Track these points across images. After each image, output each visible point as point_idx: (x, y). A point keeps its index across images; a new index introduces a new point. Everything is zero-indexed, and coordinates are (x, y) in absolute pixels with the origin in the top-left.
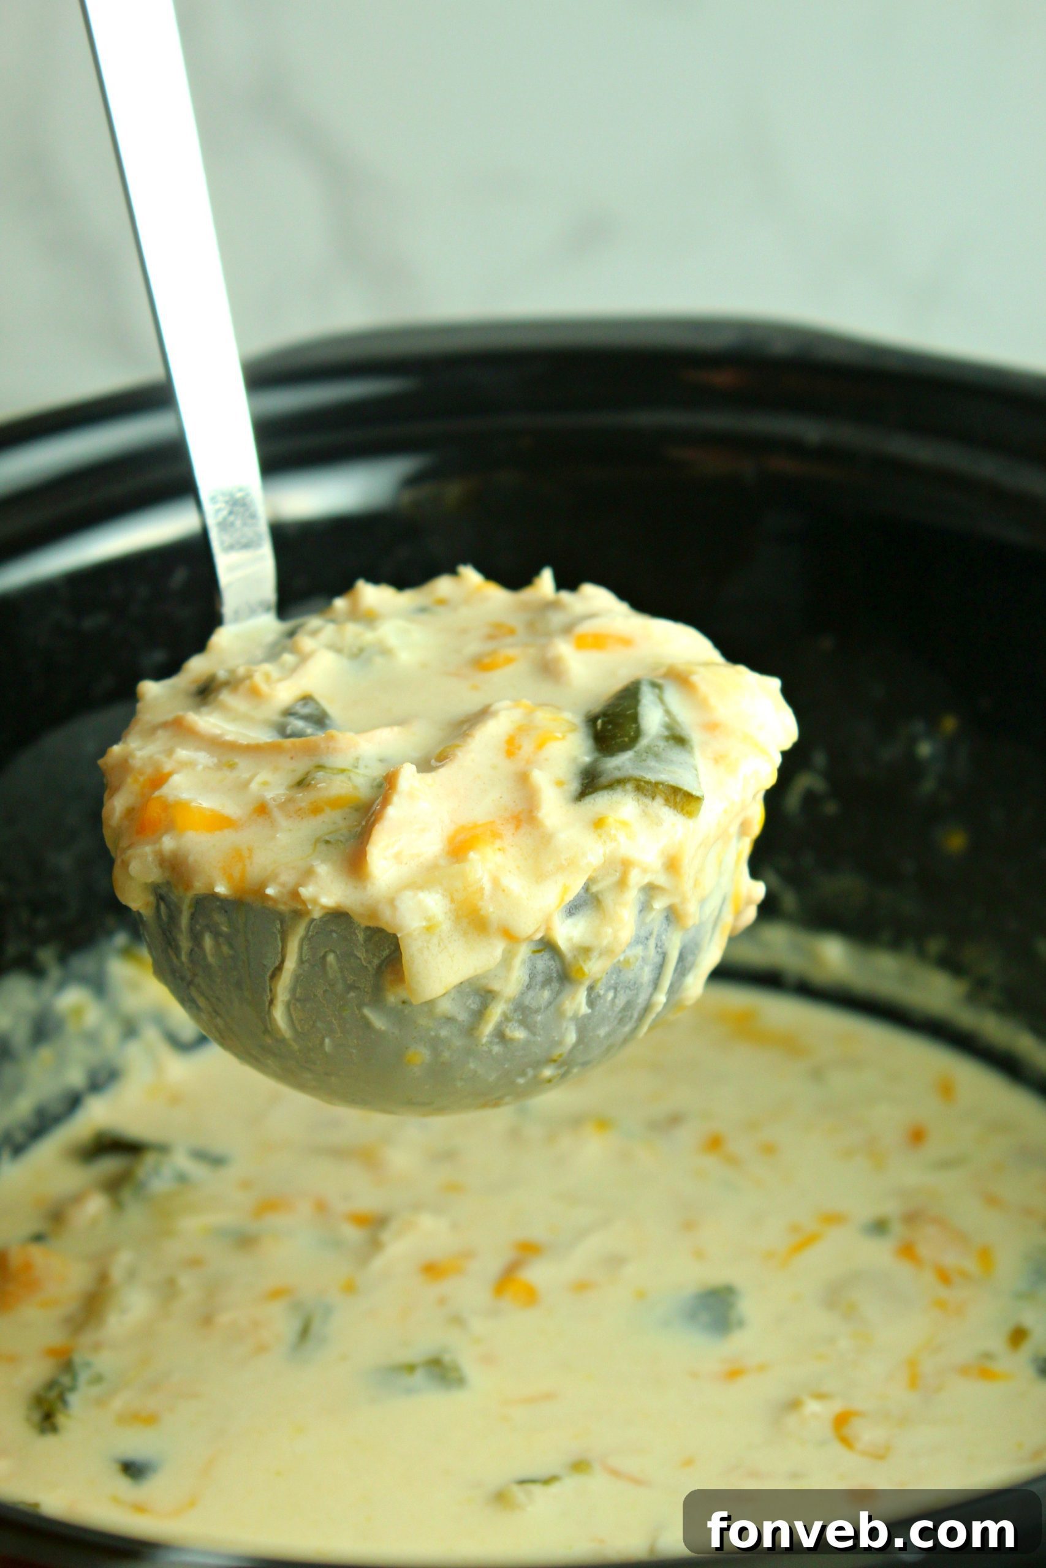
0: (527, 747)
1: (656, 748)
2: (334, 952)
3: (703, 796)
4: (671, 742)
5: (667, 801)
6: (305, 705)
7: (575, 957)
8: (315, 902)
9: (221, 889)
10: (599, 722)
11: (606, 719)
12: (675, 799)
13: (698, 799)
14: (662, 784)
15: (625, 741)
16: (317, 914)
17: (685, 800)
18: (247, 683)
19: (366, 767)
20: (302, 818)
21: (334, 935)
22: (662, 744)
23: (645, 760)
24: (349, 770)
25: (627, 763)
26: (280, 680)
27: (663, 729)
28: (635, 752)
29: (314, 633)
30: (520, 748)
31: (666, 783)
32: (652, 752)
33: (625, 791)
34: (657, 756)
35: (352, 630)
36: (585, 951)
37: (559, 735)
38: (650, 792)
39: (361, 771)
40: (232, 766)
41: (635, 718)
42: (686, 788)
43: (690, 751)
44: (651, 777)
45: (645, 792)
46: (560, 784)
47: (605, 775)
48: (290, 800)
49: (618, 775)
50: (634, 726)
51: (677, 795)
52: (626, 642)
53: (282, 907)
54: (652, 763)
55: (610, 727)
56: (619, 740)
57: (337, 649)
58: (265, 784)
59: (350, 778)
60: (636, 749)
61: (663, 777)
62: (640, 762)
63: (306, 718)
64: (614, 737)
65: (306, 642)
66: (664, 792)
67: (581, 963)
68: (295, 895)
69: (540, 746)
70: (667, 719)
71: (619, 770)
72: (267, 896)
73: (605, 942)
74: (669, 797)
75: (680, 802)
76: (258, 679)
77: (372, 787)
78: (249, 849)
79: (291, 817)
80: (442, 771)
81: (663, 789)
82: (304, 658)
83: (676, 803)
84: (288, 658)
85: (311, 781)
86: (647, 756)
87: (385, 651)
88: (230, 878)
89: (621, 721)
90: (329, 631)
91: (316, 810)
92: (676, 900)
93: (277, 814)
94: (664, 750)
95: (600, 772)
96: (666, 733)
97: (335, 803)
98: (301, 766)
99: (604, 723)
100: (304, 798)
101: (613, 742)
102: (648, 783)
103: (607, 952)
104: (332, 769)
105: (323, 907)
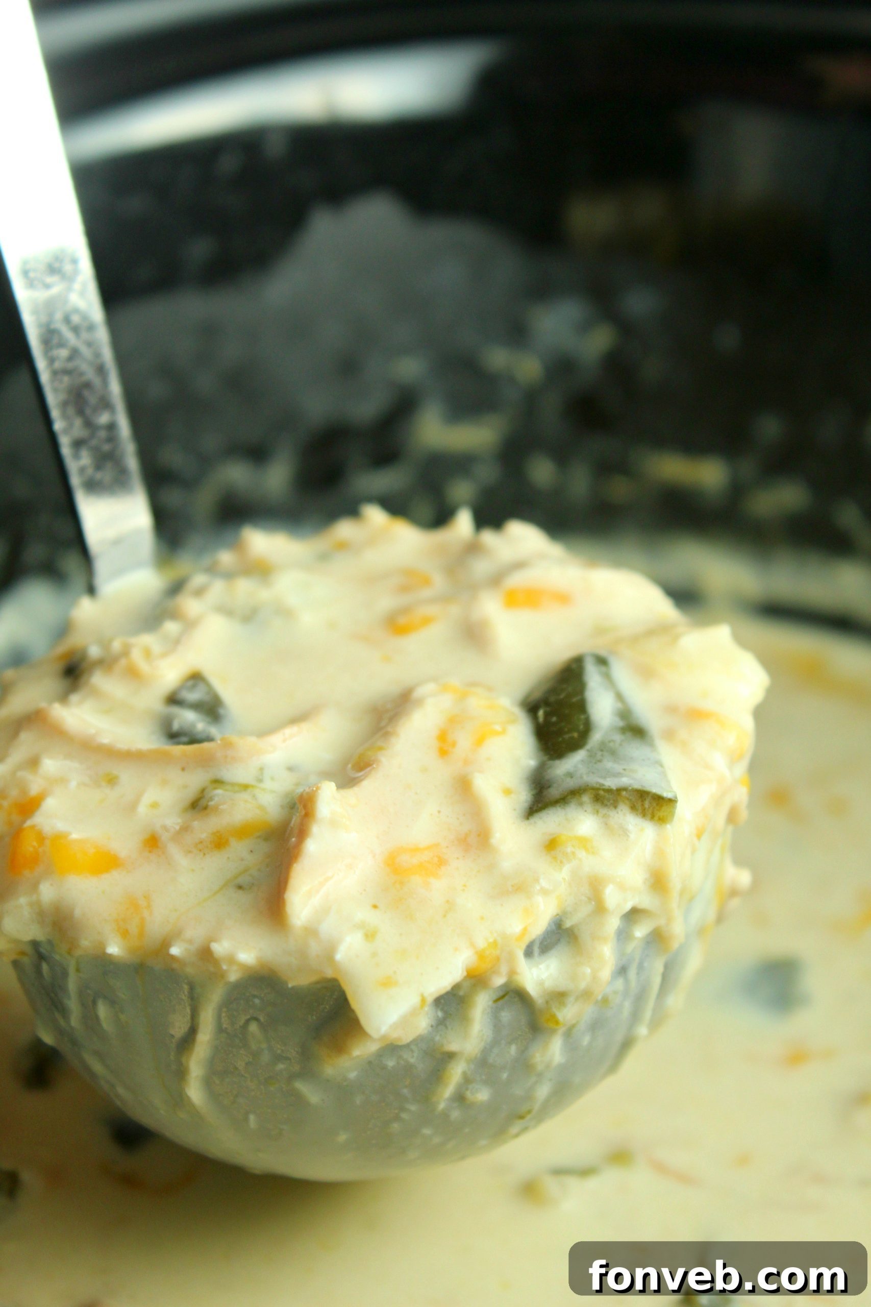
0: (463, 741)
1: (611, 744)
2: (256, 1019)
3: (676, 798)
4: (629, 734)
5: (633, 808)
6: (194, 687)
7: (547, 1002)
8: (231, 960)
9: (114, 949)
10: (541, 713)
11: (548, 709)
12: (643, 805)
13: (672, 802)
14: (625, 789)
15: (573, 737)
16: (233, 976)
17: (655, 805)
18: (123, 662)
19: (272, 779)
20: (204, 854)
21: (257, 1001)
22: (618, 737)
23: (600, 761)
24: (253, 786)
25: (580, 766)
26: (164, 655)
27: (617, 719)
28: (588, 750)
29: (199, 592)
30: (454, 744)
31: (630, 788)
32: (607, 749)
33: (581, 804)
34: (613, 753)
35: (244, 587)
36: (559, 997)
37: (498, 728)
38: (612, 802)
39: (268, 784)
40: (112, 781)
41: (581, 707)
42: (655, 790)
43: (651, 745)
44: (611, 783)
45: (606, 802)
46: (507, 792)
47: (555, 785)
48: (185, 829)
49: (571, 784)
50: (583, 717)
51: (645, 799)
52: (563, 598)
53: (189, 970)
54: (609, 764)
55: (554, 719)
56: (567, 736)
57: (226, 611)
58: (154, 805)
59: (254, 796)
60: (588, 747)
61: (625, 781)
62: (596, 763)
63: (197, 707)
64: (560, 732)
65: (190, 605)
66: (628, 799)
67: (555, 1010)
68: (206, 954)
69: (479, 742)
70: (619, 705)
71: (572, 777)
72: (173, 957)
73: (583, 985)
74: (635, 804)
75: (649, 808)
76: (137, 656)
77: (282, 807)
78: (145, 897)
79: (190, 852)
80: (365, 783)
81: (627, 796)
82: (190, 625)
83: (645, 810)
84: (171, 627)
85: (208, 801)
86: (602, 755)
87: (285, 612)
88: (125, 934)
89: (567, 711)
90: (218, 589)
91: (219, 842)
92: (662, 922)
93: (174, 850)
94: (621, 745)
95: (548, 780)
96: (621, 724)
97: (243, 831)
98: (195, 780)
99: (547, 715)
100: (203, 828)
101: (560, 739)
102: (609, 791)
103: (586, 995)
104: (233, 785)
105: (243, 966)
